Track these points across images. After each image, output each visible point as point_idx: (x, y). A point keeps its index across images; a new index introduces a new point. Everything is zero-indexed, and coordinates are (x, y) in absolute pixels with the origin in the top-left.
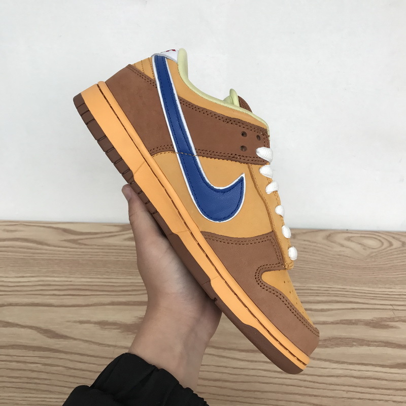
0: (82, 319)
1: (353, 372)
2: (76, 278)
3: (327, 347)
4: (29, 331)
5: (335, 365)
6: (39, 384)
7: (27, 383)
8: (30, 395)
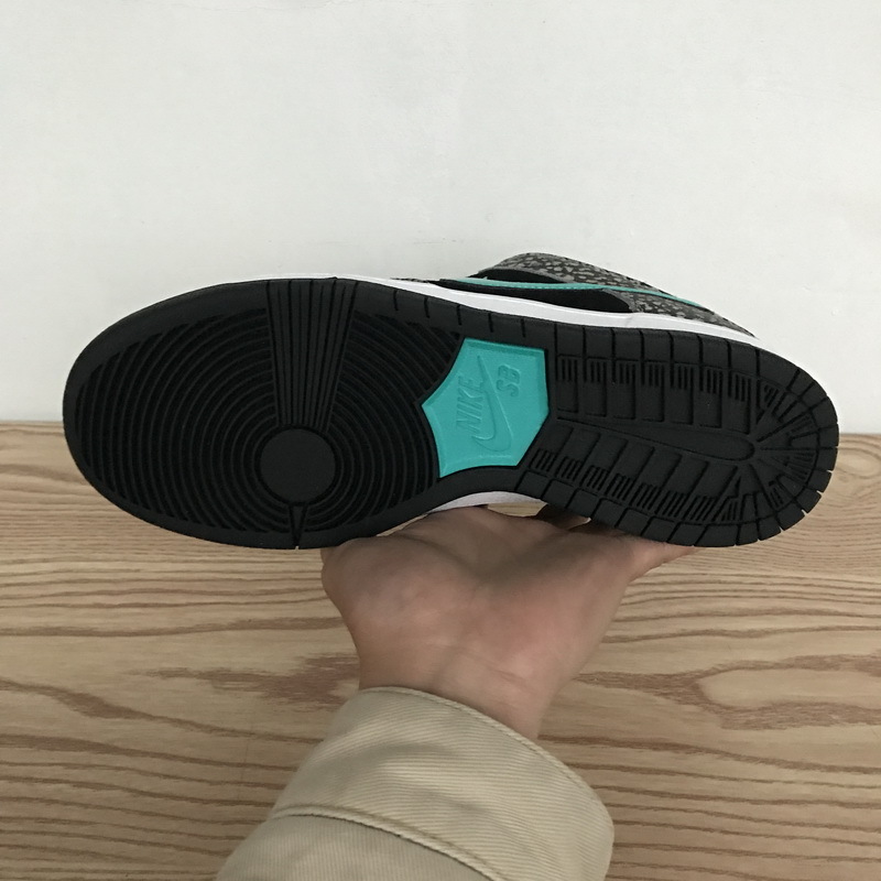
0: (166, 665)
1: (836, 790)
2: (149, 561)
3: (768, 727)
4: (40, 698)
5: (790, 774)
6: (66, 834)
7: (36, 833)
8: (45, 864)
